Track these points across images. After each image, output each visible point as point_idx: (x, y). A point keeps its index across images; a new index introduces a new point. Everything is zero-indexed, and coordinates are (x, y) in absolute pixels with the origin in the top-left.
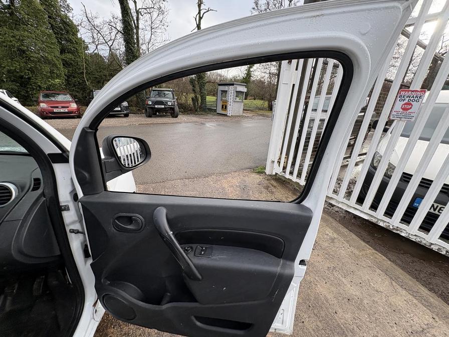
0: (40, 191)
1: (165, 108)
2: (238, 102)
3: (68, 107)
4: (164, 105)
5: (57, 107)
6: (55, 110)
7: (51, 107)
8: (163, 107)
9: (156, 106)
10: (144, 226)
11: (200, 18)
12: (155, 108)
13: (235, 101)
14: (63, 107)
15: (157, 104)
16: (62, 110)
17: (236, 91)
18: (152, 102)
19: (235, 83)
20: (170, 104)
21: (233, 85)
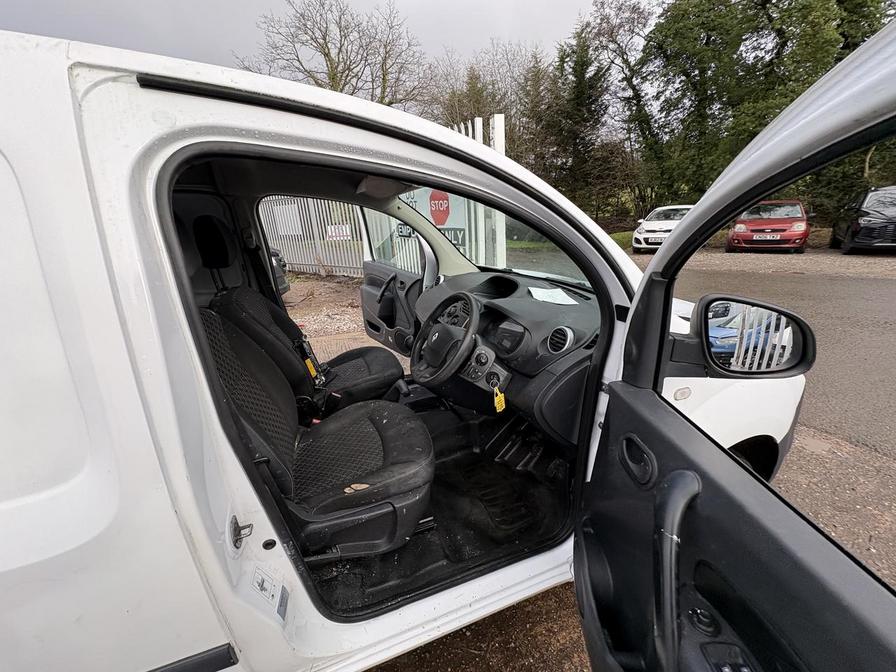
0: (589, 352)
3: (785, 230)
5: (763, 231)
6: (756, 237)
7: (752, 231)
10: (651, 484)
14: (774, 231)
16: (769, 237)
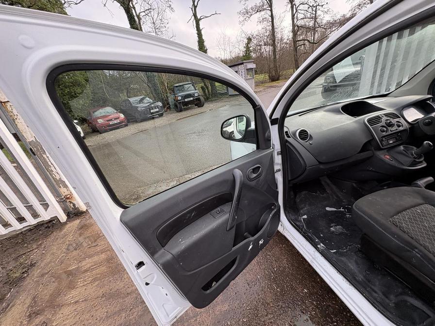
1: (194, 100)
2: (249, 79)
3: (119, 118)
4: (193, 97)
5: (111, 120)
6: (111, 123)
7: (107, 121)
8: (192, 99)
9: (186, 100)
11: (195, 7)
12: (185, 102)
13: (247, 79)
14: (115, 119)
15: (186, 98)
16: (115, 122)
17: (247, 69)
18: (182, 97)
19: (244, 61)
20: (196, 95)
21: (242, 64)
